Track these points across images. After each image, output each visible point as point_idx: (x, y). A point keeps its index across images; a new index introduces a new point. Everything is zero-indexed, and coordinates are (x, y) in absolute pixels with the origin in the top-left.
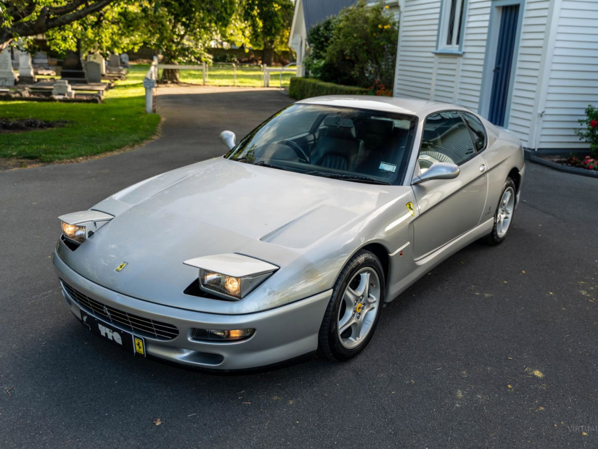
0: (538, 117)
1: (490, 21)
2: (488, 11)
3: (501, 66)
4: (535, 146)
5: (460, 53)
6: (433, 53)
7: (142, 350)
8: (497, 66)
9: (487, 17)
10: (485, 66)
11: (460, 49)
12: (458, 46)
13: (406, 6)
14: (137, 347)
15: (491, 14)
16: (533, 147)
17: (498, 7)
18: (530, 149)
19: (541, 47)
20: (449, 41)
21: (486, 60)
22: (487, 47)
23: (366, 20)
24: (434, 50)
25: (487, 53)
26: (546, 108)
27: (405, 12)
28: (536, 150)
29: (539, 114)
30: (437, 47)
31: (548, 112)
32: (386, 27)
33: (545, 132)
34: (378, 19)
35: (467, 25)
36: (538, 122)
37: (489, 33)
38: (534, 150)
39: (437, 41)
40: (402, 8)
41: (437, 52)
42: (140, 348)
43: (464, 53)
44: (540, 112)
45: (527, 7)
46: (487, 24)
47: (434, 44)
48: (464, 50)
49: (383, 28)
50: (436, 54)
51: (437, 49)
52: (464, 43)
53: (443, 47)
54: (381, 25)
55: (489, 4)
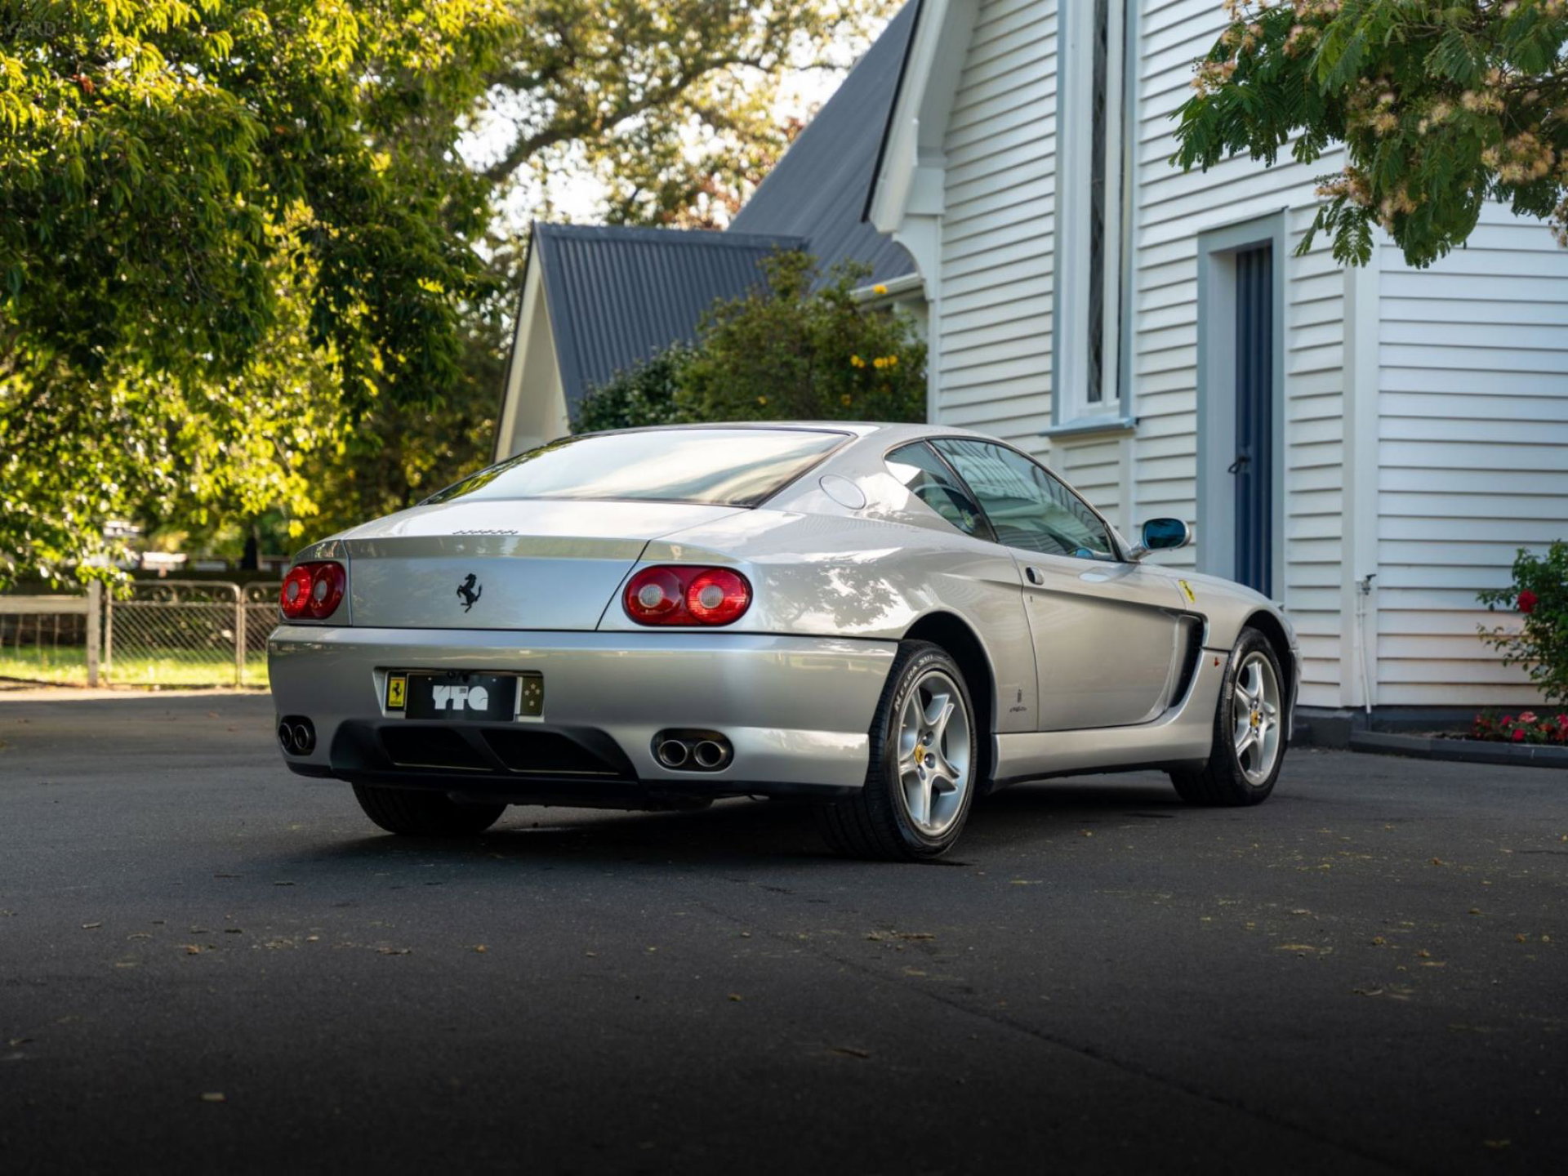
0: (1359, 594)
1: (1201, 302)
2: (1191, 270)
3: (1251, 451)
4: (1365, 700)
5: (1124, 421)
6: (1042, 435)
8: (1242, 452)
9: (1191, 292)
10: (1199, 455)
11: (1124, 409)
12: (1118, 401)
13: (945, 280)
15: (1201, 279)
16: (1359, 703)
17: (1219, 255)
18: (1348, 708)
19: (1339, 369)
20: (1094, 389)
21: (1200, 434)
22: (1200, 390)
23: (805, 345)
24: (1045, 425)
25: (1201, 412)
26: (1380, 565)
27: (944, 299)
28: (1369, 710)
29: (1358, 583)
30: (1054, 413)
31: (1388, 578)
32: (879, 363)
33: (1391, 648)
34: (850, 337)
35: (1137, 324)
36: (1361, 611)
37: (1201, 345)
38: (1363, 708)
39: (1054, 393)
40: (932, 291)
41: (1059, 429)
43: (1138, 420)
44: (1361, 578)
45: (1290, 247)
46: (1192, 313)
47: (1045, 404)
48: (1138, 409)
49: (870, 368)
50: (1055, 437)
51: (1055, 421)
52: (1135, 387)
53: (1077, 411)
54: (861, 359)
55: (1191, 248)
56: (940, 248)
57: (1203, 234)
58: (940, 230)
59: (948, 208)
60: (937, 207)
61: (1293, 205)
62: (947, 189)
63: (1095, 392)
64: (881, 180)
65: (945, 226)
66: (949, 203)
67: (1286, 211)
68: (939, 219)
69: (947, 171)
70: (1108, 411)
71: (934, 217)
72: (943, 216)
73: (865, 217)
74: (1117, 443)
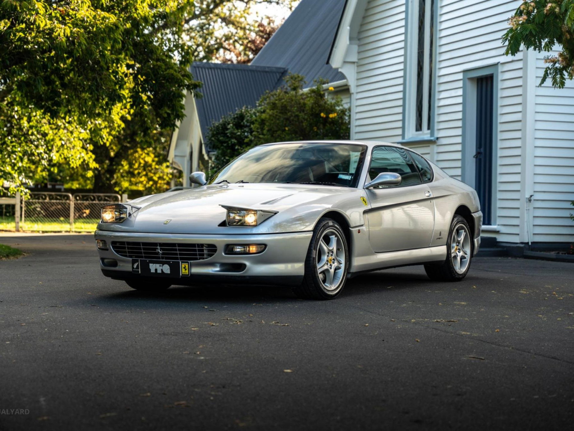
0: (527, 202)
1: (464, 96)
2: (460, 84)
3: (482, 150)
4: (529, 240)
5: (432, 138)
6: (399, 143)
7: (187, 271)
8: (479, 150)
9: (460, 92)
10: (463, 151)
11: (432, 134)
12: (429, 131)
13: (357, 86)
14: (183, 270)
15: (464, 88)
16: (526, 241)
17: (471, 79)
18: (522, 243)
19: (520, 121)
20: (418, 126)
21: (463, 143)
22: (464, 127)
23: (302, 108)
24: (400, 139)
25: (463, 136)
26: (535, 192)
27: (357, 93)
28: (530, 244)
29: (527, 198)
30: (403, 135)
31: (537, 196)
32: (331, 116)
33: (538, 222)
34: (320, 106)
35: (437, 103)
36: (528, 208)
37: (464, 111)
38: (528, 243)
39: (403, 128)
40: (353, 89)
41: (404, 141)
42: (186, 270)
43: (437, 138)
44: (528, 196)
45: (501, 77)
46: (460, 100)
47: (400, 132)
48: (437, 134)
49: (327, 117)
50: (404, 144)
51: (403, 138)
52: (437, 126)
53: (411, 134)
54: (324, 114)
55: (460, 76)
56: (356, 74)
57: (465, 71)
58: (356, 68)
59: (359, 59)
60: (355, 59)
61: (502, 61)
62: (359, 53)
63: (419, 128)
64: (334, 49)
65: (358, 66)
66: (359, 58)
67: (499, 64)
68: (356, 64)
69: (359, 46)
70: (425, 135)
71: (354, 63)
72: (357, 62)
73: (328, 62)
74: (429, 146)
